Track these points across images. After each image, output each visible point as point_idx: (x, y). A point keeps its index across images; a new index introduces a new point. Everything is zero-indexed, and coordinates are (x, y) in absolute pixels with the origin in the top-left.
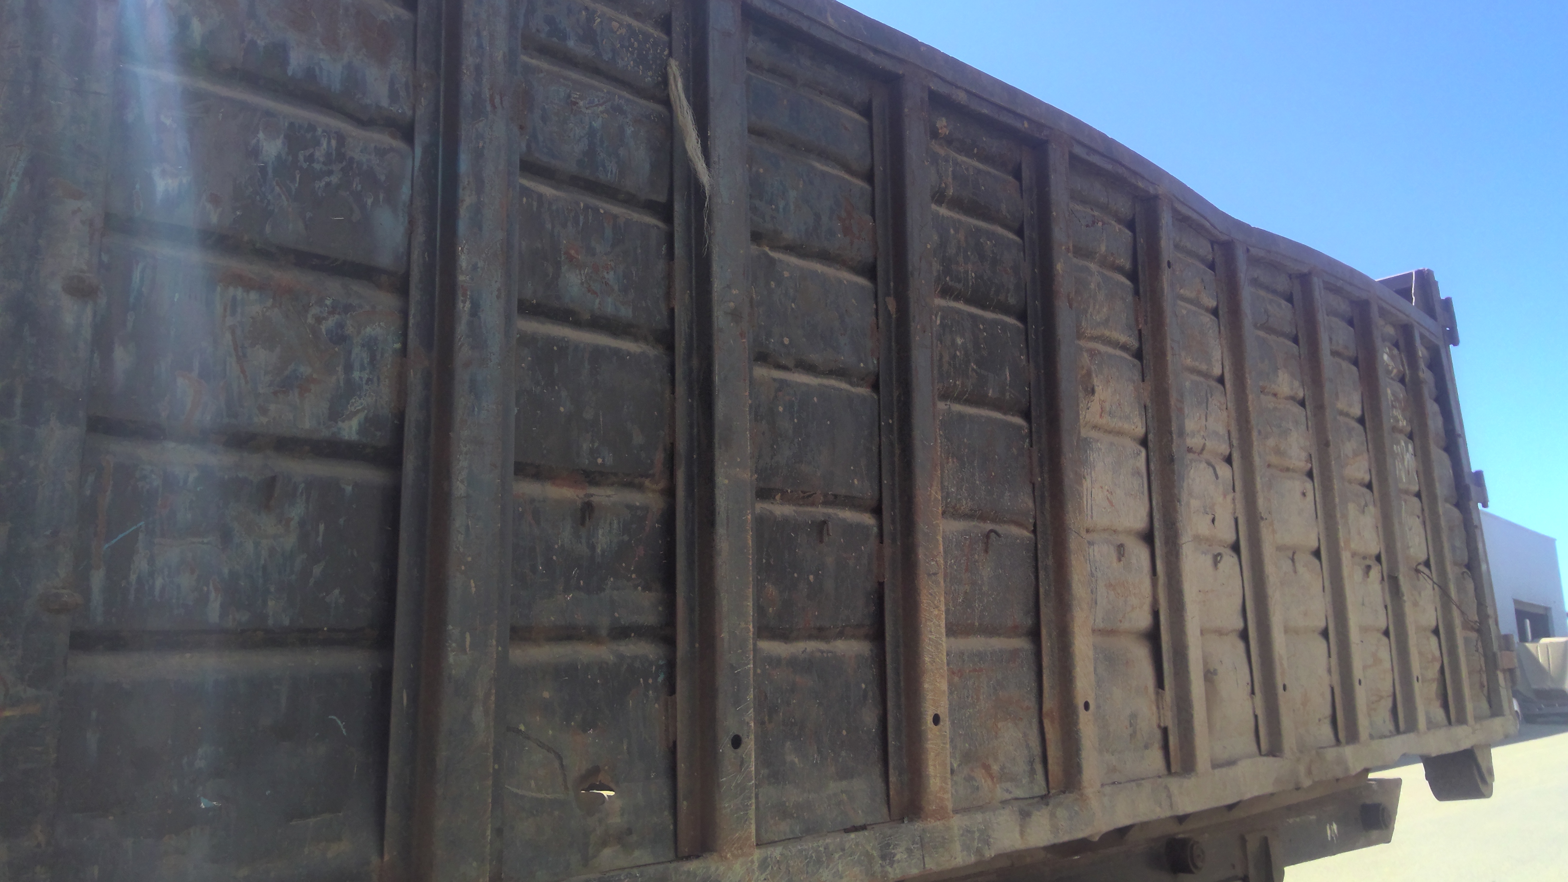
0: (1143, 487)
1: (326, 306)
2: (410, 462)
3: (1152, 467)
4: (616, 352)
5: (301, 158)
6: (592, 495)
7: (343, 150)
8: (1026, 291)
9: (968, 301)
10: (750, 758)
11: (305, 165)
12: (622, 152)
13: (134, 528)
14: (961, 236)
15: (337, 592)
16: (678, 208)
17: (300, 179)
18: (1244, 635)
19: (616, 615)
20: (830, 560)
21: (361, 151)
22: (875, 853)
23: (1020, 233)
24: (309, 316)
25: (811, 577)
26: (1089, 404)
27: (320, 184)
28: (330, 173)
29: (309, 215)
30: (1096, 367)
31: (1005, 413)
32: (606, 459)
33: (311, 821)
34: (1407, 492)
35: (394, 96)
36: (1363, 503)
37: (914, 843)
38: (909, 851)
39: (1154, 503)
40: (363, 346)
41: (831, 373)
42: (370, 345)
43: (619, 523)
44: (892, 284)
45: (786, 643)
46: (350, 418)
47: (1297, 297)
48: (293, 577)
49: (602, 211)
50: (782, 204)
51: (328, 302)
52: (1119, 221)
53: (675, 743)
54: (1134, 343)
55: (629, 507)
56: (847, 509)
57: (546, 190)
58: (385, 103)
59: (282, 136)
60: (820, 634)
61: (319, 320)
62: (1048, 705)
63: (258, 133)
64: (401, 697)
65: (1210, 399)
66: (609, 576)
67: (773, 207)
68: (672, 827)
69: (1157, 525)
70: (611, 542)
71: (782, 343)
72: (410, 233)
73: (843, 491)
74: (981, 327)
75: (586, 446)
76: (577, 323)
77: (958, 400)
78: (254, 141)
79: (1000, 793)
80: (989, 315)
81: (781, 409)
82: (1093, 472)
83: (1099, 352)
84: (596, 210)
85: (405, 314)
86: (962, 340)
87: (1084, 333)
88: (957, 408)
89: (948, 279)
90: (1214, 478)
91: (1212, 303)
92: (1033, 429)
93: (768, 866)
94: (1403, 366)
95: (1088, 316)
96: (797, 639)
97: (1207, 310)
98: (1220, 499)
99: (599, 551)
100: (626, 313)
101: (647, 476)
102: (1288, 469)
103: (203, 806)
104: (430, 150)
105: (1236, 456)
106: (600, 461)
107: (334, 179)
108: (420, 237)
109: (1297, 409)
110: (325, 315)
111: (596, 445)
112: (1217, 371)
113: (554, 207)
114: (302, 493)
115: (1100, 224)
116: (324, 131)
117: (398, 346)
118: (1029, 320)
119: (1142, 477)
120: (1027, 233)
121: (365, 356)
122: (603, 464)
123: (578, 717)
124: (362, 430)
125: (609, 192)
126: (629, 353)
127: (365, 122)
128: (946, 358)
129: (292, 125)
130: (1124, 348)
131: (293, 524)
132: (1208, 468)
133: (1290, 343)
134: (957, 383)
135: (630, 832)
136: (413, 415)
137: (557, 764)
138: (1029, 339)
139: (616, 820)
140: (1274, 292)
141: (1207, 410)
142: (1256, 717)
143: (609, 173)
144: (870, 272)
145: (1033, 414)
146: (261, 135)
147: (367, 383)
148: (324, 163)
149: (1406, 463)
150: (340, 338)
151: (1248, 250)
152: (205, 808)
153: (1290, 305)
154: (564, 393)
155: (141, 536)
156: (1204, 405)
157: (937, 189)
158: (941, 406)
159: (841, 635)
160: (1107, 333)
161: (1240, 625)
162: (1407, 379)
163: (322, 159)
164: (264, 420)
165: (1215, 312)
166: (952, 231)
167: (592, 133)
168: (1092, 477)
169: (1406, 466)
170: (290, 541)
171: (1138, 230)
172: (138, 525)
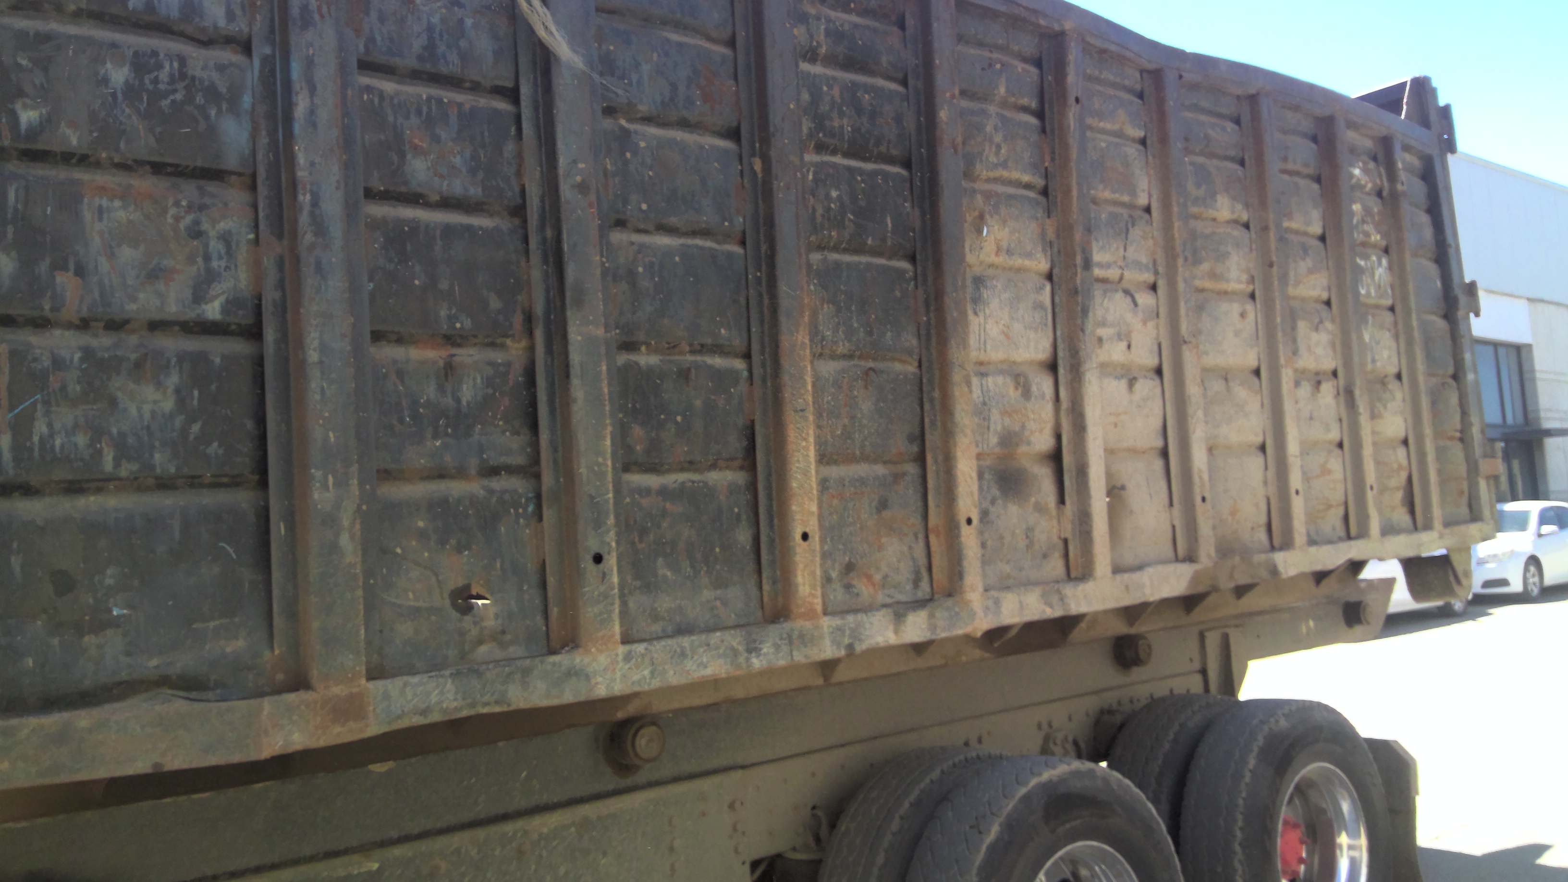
0: (1047, 319)
1: (183, 206)
2: (270, 335)
3: (1057, 300)
4: (469, 228)
5: (147, 81)
6: (454, 355)
7: (185, 70)
8: (910, 141)
9: (846, 155)
10: (612, 571)
11: (151, 87)
12: (463, 43)
13: (32, 400)
14: (836, 92)
15: (215, 444)
16: (525, 91)
17: (148, 99)
18: (1164, 453)
19: (485, 456)
20: (698, 403)
21: (203, 69)
22: (741, 648)
23: (904, 83)
24: (169, 216)
25: (679, 418)
26: (982, 245)
27: (165, 103)
28: (175, 91)
29: (158, 130)
30: (990, 208)
31: (890, 258)
32: (464, 323)
33: (212, 624)
34: (1377, 307)
35: (231, 16)
36: (1317, 320)
37: (781, 639)
38: (777, 647)
39: (1058, 333)
40: (218, 238)
41: (694, 233)
42: (226, 238)
43: (482, 378)
44: (757, 145)
45: (658, 475)
46: (212, 300)
47: (1246, 119)
48: (175, 434)
49: (445, 100)
50: (635, 78)
51: (184, 203)
52: (1025, 60)
53: (544, 561)
54: (1040, 182)
55: (491, 364)
56: (716, 356)
57: (388, 86)
58: (222, 23)
59: (128, 65)
60: (690, 465)
61: (177, 219)
62: (933, 521)
63: (105, 63)
64: (279, 529)
65: (1131, 230)
66: (477, 424)
67: (626, 81)
68: (544, 628)
69: (1061, 354)
70: (476, 395)
71: (640, 209)
72: (254, 138)
73: (709, 341)
74: (859, 178)
75: (443, 313)
76: (428, 205)
77: (836, 249)
78: (103, 71)
79: (881, 598)
80: (869, 166)
81: (640, 269)
82: (986, 309)
83: (997, 194)
84: (439, 101)
85: (255, 207)
86: (838, 193)
87: (979, 176)
88: (835, 256)
89: (821, 135)
90: (1132, 305)
91: (1141, 134)
92: (919, 272)
93: (632, 659)
94: (1381, 180)
95: (984, 158)
96: (669, 471)
97: (1134, 140)
98: (1139, 326)
99: (464, 403)
100: (475, 192)
101: (507, 336)
102: (1226, 293)
103: (115, 613)
104: (267, 61)
105: (1161, 284)
106: (458, 325)
107: (179, 96)
108: (264, 140)
109: (1238, 232)
110: (183, 214)
111: (454, 311)
112: (1143, 201)
113: (396, 101)
114: (175, 366)
115: (998, 66)
116: (166, 55)
117: (251, 236)
118: (914, 167)
119: (1046, 310)
120: (911, 82)
121: (221, 247)
122: (462, 328)
123: (453, 542)
124: (225, 310)
125: (453, 82)
126: (481, 228)
127: (206, 42)
128: (820, 211)
129: (136, 54)
130: (1028, 186)
131: (170, 391)
132: (1125, 297)
133: (1237, 167)
134: (833, 234)
135: (503, 632)
136: (270, 296)
137: (433, 579)
138: (914, 185)
139: (490, 623)
140: (1219, 116)
141: (1127, 240)
142: (1174, 527)
143: (451, 64)
144: (734, 134)
145: (918, 257)
146: (109, 65)
147: (225, 270)
148: (168, 84)
149: (1377, 277)
150: (196, 233)
151: (1181, 77)
152: (117, 616)
153: (1236, 127)
154: (418, 268)
155: (39, 406)
156: (1124, 235)
157: (807, 48)
158: (816, 257)
159: (713, 466)
160: (1005, 174)
161: (1159, 443)
162: (1385, 193)
163: (166, 80)
164: (133, 307)
165: (1143, 142)
166: (825, 88)
167: (430, 29)
168: (985, 313)
169: (1377, 281)
170: (168, 405)
171: (1045, 67)
172: (36, 398)
